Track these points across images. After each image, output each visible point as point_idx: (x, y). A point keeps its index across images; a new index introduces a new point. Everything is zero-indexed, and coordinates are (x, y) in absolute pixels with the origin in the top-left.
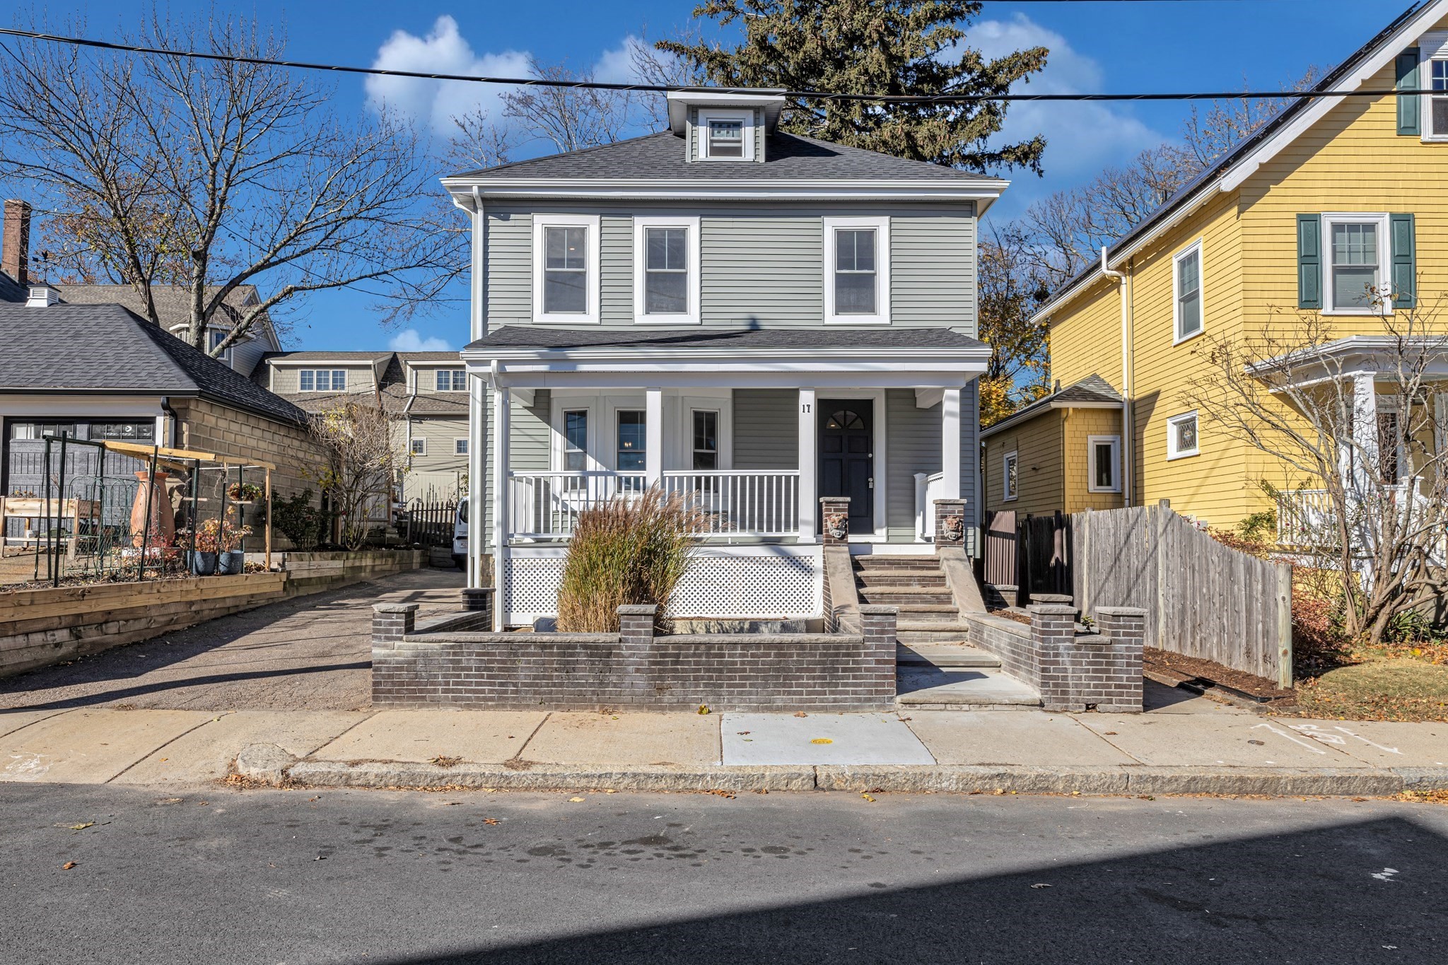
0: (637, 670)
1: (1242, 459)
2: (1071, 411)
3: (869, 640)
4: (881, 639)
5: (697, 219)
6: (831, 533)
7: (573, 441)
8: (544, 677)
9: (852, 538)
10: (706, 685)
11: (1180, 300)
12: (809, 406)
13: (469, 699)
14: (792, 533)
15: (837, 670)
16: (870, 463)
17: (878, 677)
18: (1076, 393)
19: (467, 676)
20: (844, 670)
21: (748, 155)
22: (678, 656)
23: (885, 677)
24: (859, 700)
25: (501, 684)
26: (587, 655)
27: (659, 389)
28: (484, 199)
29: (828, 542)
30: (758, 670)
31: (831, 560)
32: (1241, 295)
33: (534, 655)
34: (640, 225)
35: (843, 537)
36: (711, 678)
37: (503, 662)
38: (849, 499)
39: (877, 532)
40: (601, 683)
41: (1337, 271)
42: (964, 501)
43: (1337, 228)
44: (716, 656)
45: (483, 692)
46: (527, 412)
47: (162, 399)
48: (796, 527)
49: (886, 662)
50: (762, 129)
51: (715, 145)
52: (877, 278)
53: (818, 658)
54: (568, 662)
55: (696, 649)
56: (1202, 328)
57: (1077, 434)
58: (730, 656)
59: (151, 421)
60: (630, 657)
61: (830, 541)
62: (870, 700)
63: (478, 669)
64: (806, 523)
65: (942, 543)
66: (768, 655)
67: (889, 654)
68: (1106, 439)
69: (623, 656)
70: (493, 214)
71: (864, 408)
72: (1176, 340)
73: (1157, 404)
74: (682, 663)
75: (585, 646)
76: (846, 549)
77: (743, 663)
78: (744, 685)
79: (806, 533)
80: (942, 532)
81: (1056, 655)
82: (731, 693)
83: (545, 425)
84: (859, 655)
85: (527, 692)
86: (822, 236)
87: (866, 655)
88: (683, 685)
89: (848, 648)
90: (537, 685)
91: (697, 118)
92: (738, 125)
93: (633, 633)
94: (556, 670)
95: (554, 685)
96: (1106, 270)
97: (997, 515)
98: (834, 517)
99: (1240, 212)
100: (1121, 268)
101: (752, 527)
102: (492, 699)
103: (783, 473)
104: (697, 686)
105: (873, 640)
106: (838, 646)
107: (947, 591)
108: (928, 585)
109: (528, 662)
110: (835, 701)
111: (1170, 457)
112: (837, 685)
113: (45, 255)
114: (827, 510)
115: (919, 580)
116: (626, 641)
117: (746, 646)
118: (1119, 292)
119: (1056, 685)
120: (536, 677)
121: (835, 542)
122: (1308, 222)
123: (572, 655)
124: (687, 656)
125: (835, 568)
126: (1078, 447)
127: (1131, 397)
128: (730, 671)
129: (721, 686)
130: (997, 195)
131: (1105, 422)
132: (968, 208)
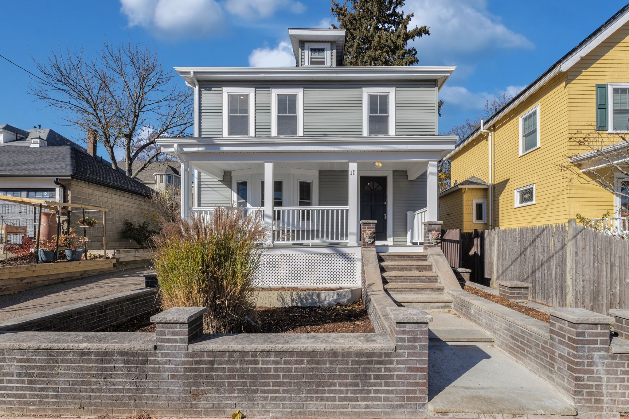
0: (173, 377)
1: (567, 204)
2: (467, 189)
3: (401, 347)
4: (414, 347)
5: (302, 89)
6: (366, 241)
7: (241, 197)
8: (82, 383)
9: (378, 243)
10: (240, 391)
11: (523, 136)
12: (354, 171)
13: (11, 403)
14: (344, 241)
15: (369, 377)
16: (385, 207)
17: (409, 384)
18: (466, 182)
19: (9, 381)
20: (377, 377)
21: (328, 64)
22: (212, 362)
23: (417, 384)
24: (391, 407)
25: (42, 389)
26: (125, 362)
27: (271, 162)
28: (199, 81)
29: (364, 245)
30: (291, 377)
31: (365, 256)
32: (568, 124)
33: (72, 361)
34: (274, 93)
35: (373, 243)
36: (245, 384)
37: (43, 368)
38: (376, 222)
39: (388, 239)
40: (138, 390)
41: (616, 112)
42: (442, 222)
43: (616, 91)
44: (250, 362)
45: (24, 396)
46: (220, 183)
47: (55, 179)
48: (347, 236)
49: (418, 370)
50: (335, 51)
51: (313, 60)
52: (389, 118)
53: (350, 366)
54: (106, 369)
55: (231, 356)
56: (538, 145)
57: (469, 199)
58: (264, 363)
59: (53, 190)
60: (165, 364)
61: (365, 245)
62: (402, 406)
63: (19, 375)
64: (352, 234)
65: (428, 246)
66: (302, 362)
67: (421, 361)
68: (480, 201)
69: (159, 363)
70: (203, 88)
71: (382, 181)
72: (521, 154)
73: (507, 185)
74: (217, 370)
75: (122, 353)
76: (375, 249)
77: (276, 370)
78: (277, 391)
79: (352, 240)
80: (429, 240)
81: (591, 364)
82: (265, 398)
83: (229, 189)
84: (391, 362)
85: (66, 397)
86: (362, 97)
87: (398, 362)
88: (218, 391)
89: (380, 355)
90: (76, 390)
91: (304, 47)
92: (323, 50)
93: (168, 341)
94: (93, 377)
95: (93, 391)
96: (483, 130)
97: (448, 231)
98: (367, 232)
99: (566, 85)
100: (489, 129)
101: (323, 237)
102: (33, 404)
103: (340, 208)
104: (231, 392)
105: (405, 347)
106: (370, 354)
107: (435, 275)
108: (422, 271)
109: (67, 368)
110: (367, 407)
111: (516, 206)
112: (369, 392)
113: (40, 126)
114: (364, 228)
115: (417, 268)
116: (162, 348)
117: (279, 354)
118: (487, 140)
119: (589, 394)
120: (75, 383)
121: (368, 245)
122: (602, 88)
123: (109, 362)
124: (221, 363)
125: (368, 261)
126: (469, 204)
127: (493, 183)
128: (264, 377)
129: (255, 392)
130: (449, 74)
131: (480, 194)
132: (434, 83)
